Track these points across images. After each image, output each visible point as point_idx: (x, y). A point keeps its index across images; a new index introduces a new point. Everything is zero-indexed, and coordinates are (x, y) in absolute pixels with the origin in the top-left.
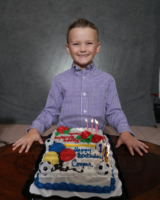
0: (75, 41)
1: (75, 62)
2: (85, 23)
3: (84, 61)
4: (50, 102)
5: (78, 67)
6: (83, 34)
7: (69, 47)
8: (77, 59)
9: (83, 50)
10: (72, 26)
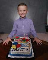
0: (20, 10)
2: (23, 4)
3: (23, 16)
4: (14, 29)
5: (21, 18)
6: (22, 8)
10: (19, 5)
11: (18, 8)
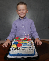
0: (19, 9)
1: (20, 17)
2: (23, 3)
6: (22, 7)
7: (17, 11)
8: (20, 15)
9: (22, 12)
10: (18, 4)
11: (17, 7)
